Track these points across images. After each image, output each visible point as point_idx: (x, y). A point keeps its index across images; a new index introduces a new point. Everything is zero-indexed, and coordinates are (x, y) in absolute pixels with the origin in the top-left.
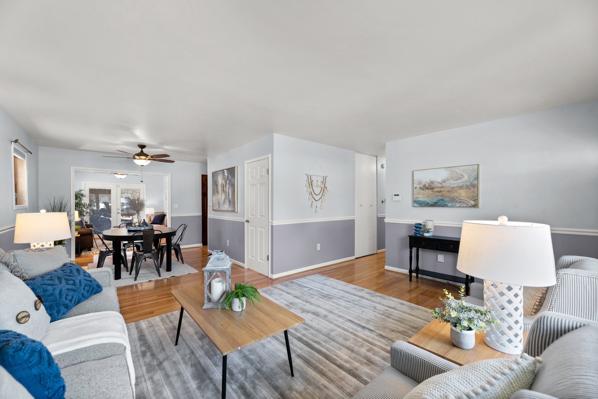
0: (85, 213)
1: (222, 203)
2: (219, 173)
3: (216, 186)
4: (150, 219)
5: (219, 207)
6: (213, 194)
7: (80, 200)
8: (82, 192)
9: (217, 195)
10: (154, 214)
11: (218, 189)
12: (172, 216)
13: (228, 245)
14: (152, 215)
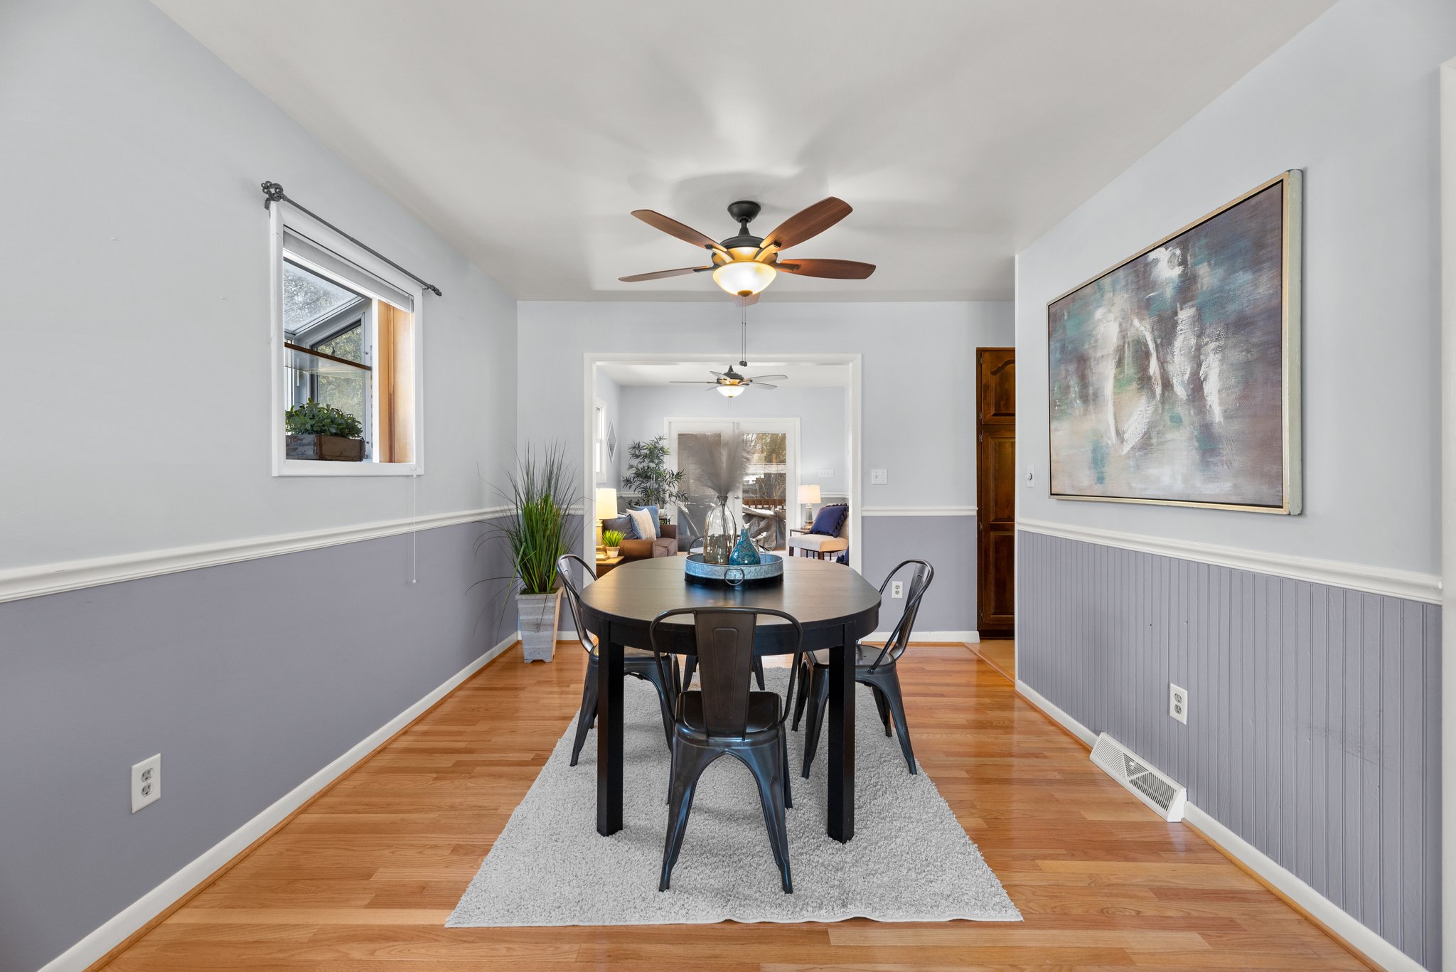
0: (667, 495)
1: (1128, 456)
2: (1100, 289)
3: (1072, 367)
4: (810, 517)
5: (1101, 480)
6: (1056, 408)
7: (660, 463)
8: (662, 443)
9: (1086, 412)
10: (820, 502)
11: (1093, 378)
12: (865, 514)
13: (1183, 718)
14: (813, 505)
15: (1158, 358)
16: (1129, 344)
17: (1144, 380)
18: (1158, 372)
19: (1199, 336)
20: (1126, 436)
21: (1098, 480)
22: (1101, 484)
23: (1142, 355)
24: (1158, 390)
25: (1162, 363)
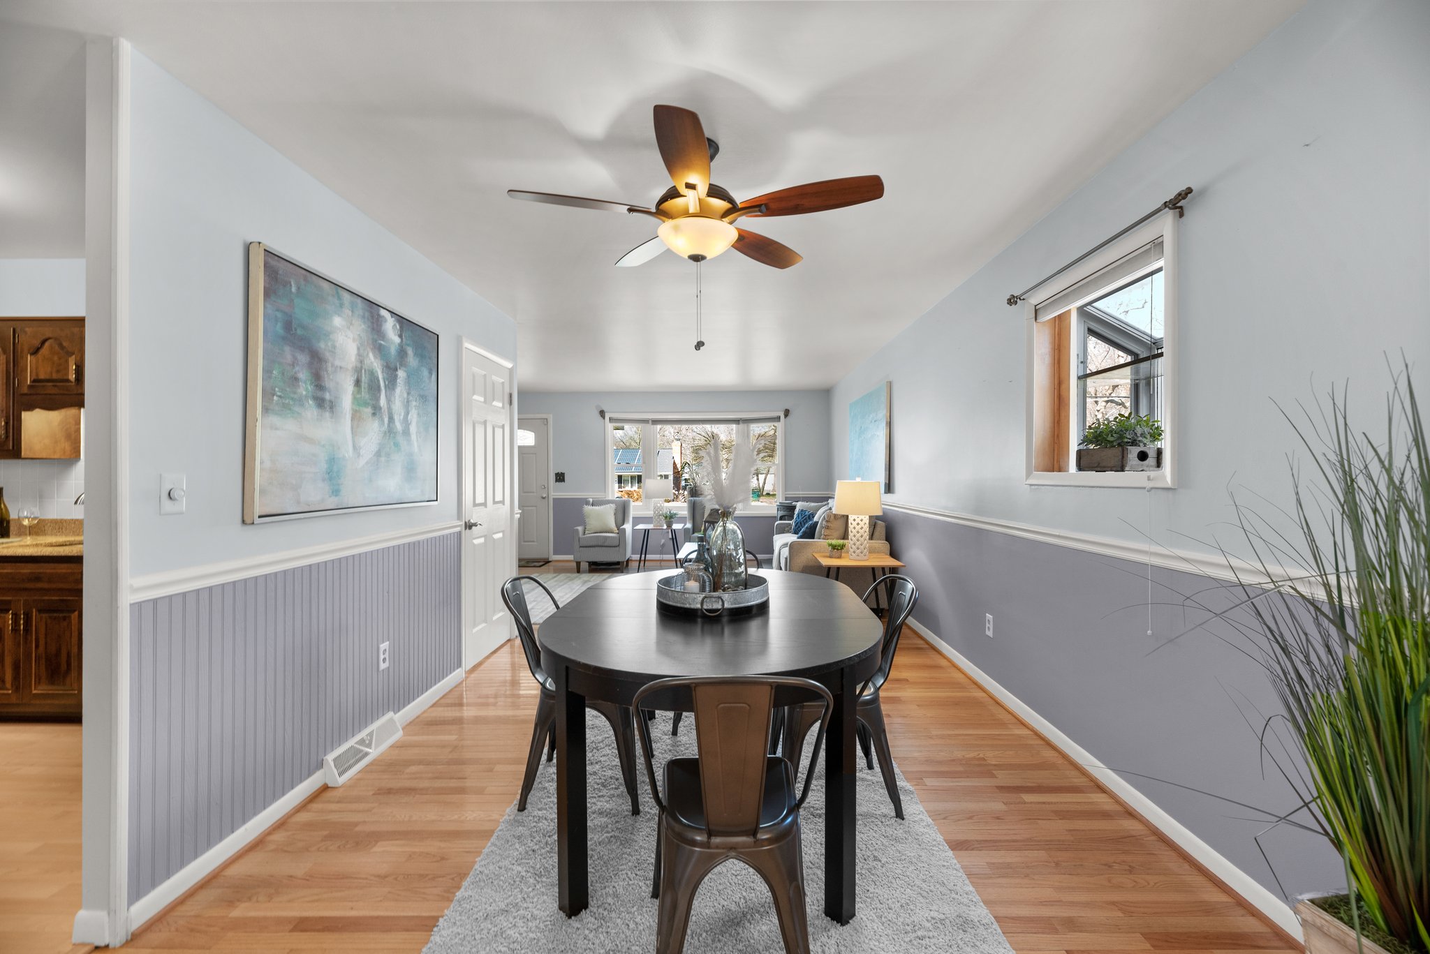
1: (363, 470)
9: (320, 418)
15: (386, 396)
16: (365, 371)
17: (376, 410)
18: (386, 406)
19: (408, 394)
20: (362, 452)
21: (333, 492)
22: (336, 496)
23: (374, 388)
24: (386, 420)
25: (389, 401)
